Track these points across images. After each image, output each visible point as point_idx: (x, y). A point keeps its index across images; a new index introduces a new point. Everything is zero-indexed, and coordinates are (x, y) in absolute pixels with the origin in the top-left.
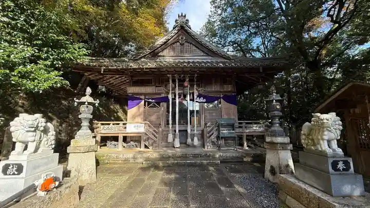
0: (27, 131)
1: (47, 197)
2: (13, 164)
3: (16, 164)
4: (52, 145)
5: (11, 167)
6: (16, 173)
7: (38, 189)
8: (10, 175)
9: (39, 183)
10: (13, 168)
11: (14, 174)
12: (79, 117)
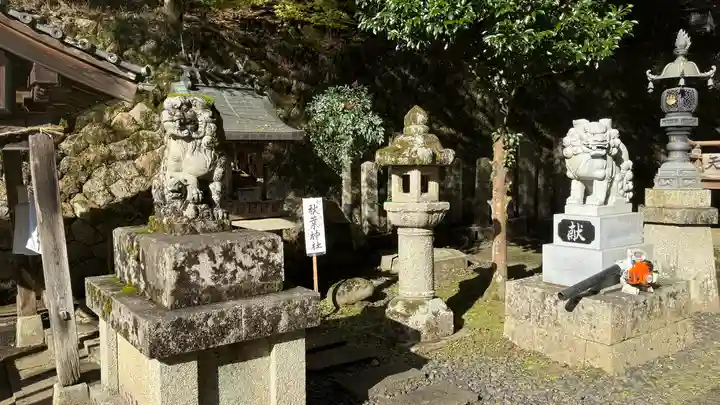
0: (594, 157)
1: (642, 299)
2: (576, 222)
3: (581, 222)
4: (628, 191)
5: (573, 226)
6: (583, 239)
7: (622, 279)
8: (572, 241)
9: (626, 265)
10: (576, 229)
11: (579, 241)
12: (662, 124)
